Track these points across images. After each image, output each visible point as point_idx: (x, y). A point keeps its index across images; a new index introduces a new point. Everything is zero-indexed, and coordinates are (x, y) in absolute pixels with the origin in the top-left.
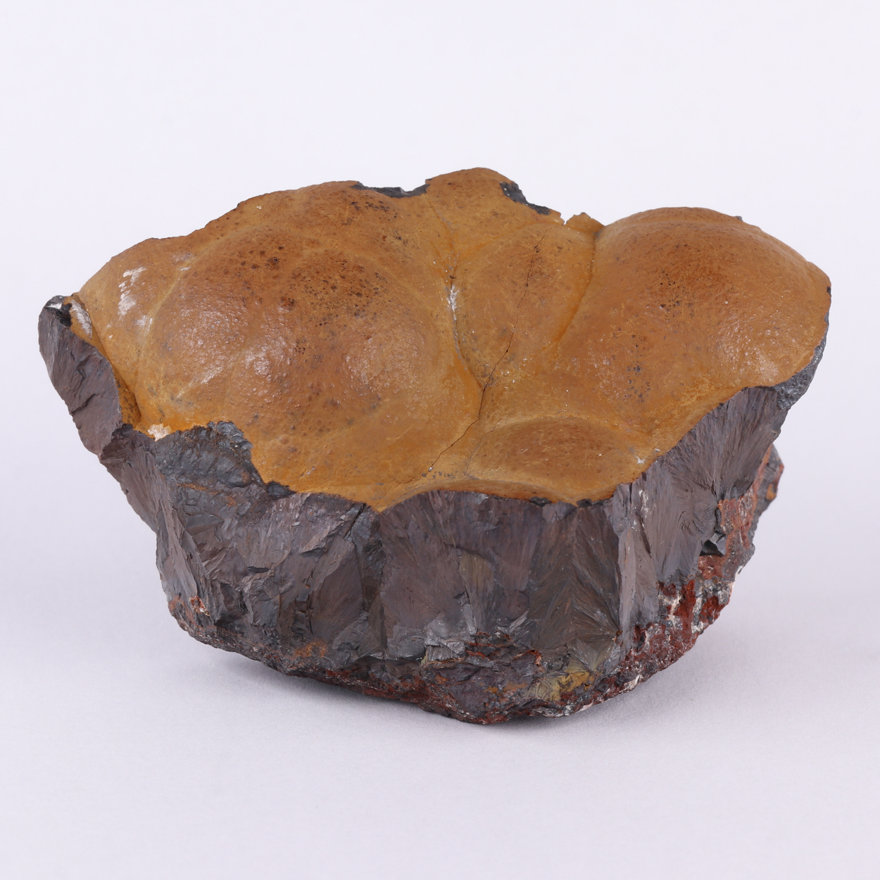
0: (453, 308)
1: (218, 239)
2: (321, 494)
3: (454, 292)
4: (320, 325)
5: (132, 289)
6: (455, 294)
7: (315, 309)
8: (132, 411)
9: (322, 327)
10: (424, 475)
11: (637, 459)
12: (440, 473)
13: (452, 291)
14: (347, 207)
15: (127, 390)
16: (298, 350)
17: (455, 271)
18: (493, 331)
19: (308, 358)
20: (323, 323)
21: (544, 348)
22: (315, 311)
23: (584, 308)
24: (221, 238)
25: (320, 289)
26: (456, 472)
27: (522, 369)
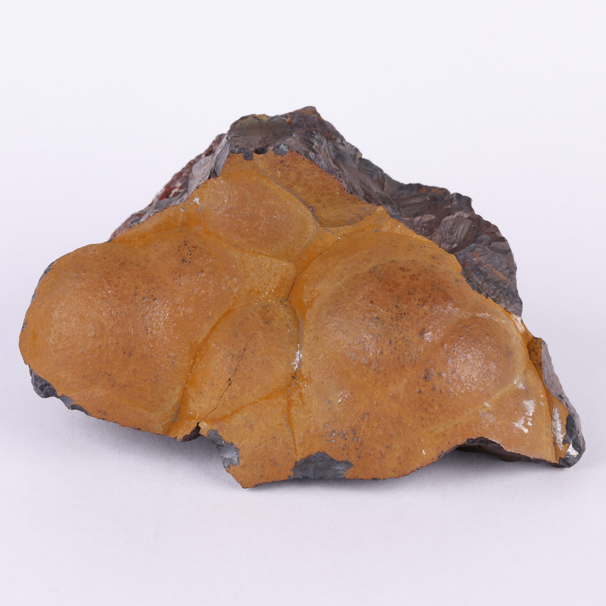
0: (298, 353)
1: (460, 423)
2: (418, 234)
3: (295, 365)
4: (405, 314)
5: (524, 415)
6: (295, 363)
7: (406, 326)
8: (533, 347)
9: (405, 312)
10: (344, 234)
11: (199, 202)
12: (333, 232)
13: (297, 366)
14: (362, 434)
15: (535, 362)
16: (424, 301)
17: (291, 383)
18: (276, 324)
19: (418, 295)
20: (403, 315)
21: (241, 307)
22: (407, 324)
23: (207, 327)
24: (458, 423)
25: (400, 342)
26: (322, 232)
27: (260, 298)
